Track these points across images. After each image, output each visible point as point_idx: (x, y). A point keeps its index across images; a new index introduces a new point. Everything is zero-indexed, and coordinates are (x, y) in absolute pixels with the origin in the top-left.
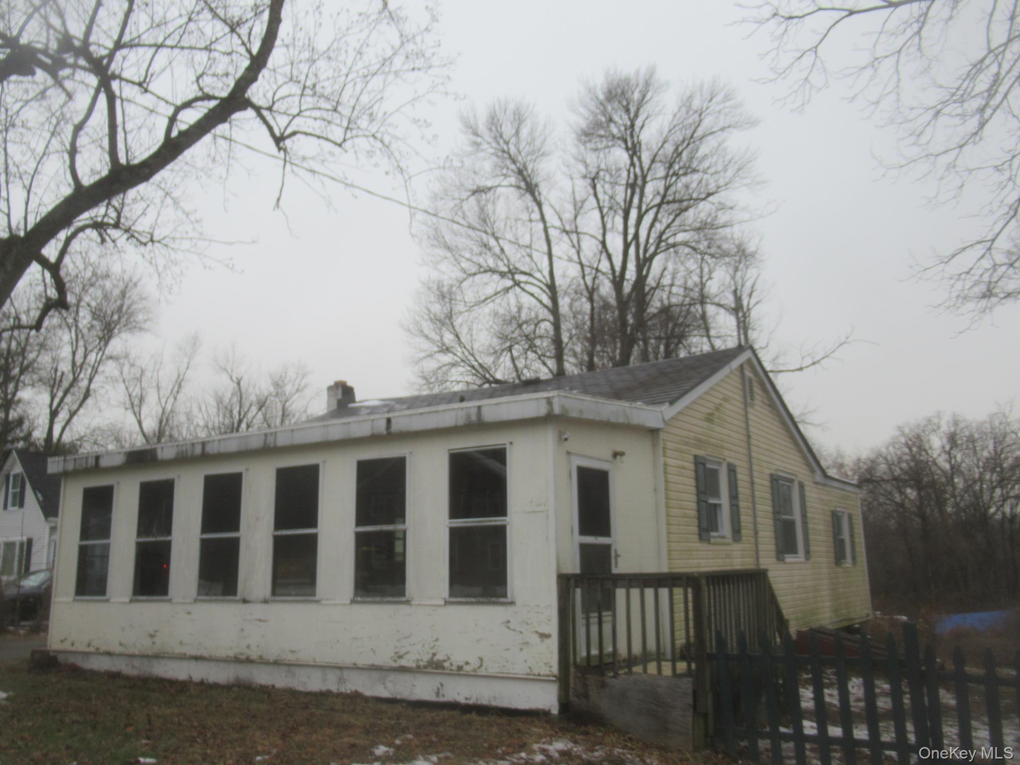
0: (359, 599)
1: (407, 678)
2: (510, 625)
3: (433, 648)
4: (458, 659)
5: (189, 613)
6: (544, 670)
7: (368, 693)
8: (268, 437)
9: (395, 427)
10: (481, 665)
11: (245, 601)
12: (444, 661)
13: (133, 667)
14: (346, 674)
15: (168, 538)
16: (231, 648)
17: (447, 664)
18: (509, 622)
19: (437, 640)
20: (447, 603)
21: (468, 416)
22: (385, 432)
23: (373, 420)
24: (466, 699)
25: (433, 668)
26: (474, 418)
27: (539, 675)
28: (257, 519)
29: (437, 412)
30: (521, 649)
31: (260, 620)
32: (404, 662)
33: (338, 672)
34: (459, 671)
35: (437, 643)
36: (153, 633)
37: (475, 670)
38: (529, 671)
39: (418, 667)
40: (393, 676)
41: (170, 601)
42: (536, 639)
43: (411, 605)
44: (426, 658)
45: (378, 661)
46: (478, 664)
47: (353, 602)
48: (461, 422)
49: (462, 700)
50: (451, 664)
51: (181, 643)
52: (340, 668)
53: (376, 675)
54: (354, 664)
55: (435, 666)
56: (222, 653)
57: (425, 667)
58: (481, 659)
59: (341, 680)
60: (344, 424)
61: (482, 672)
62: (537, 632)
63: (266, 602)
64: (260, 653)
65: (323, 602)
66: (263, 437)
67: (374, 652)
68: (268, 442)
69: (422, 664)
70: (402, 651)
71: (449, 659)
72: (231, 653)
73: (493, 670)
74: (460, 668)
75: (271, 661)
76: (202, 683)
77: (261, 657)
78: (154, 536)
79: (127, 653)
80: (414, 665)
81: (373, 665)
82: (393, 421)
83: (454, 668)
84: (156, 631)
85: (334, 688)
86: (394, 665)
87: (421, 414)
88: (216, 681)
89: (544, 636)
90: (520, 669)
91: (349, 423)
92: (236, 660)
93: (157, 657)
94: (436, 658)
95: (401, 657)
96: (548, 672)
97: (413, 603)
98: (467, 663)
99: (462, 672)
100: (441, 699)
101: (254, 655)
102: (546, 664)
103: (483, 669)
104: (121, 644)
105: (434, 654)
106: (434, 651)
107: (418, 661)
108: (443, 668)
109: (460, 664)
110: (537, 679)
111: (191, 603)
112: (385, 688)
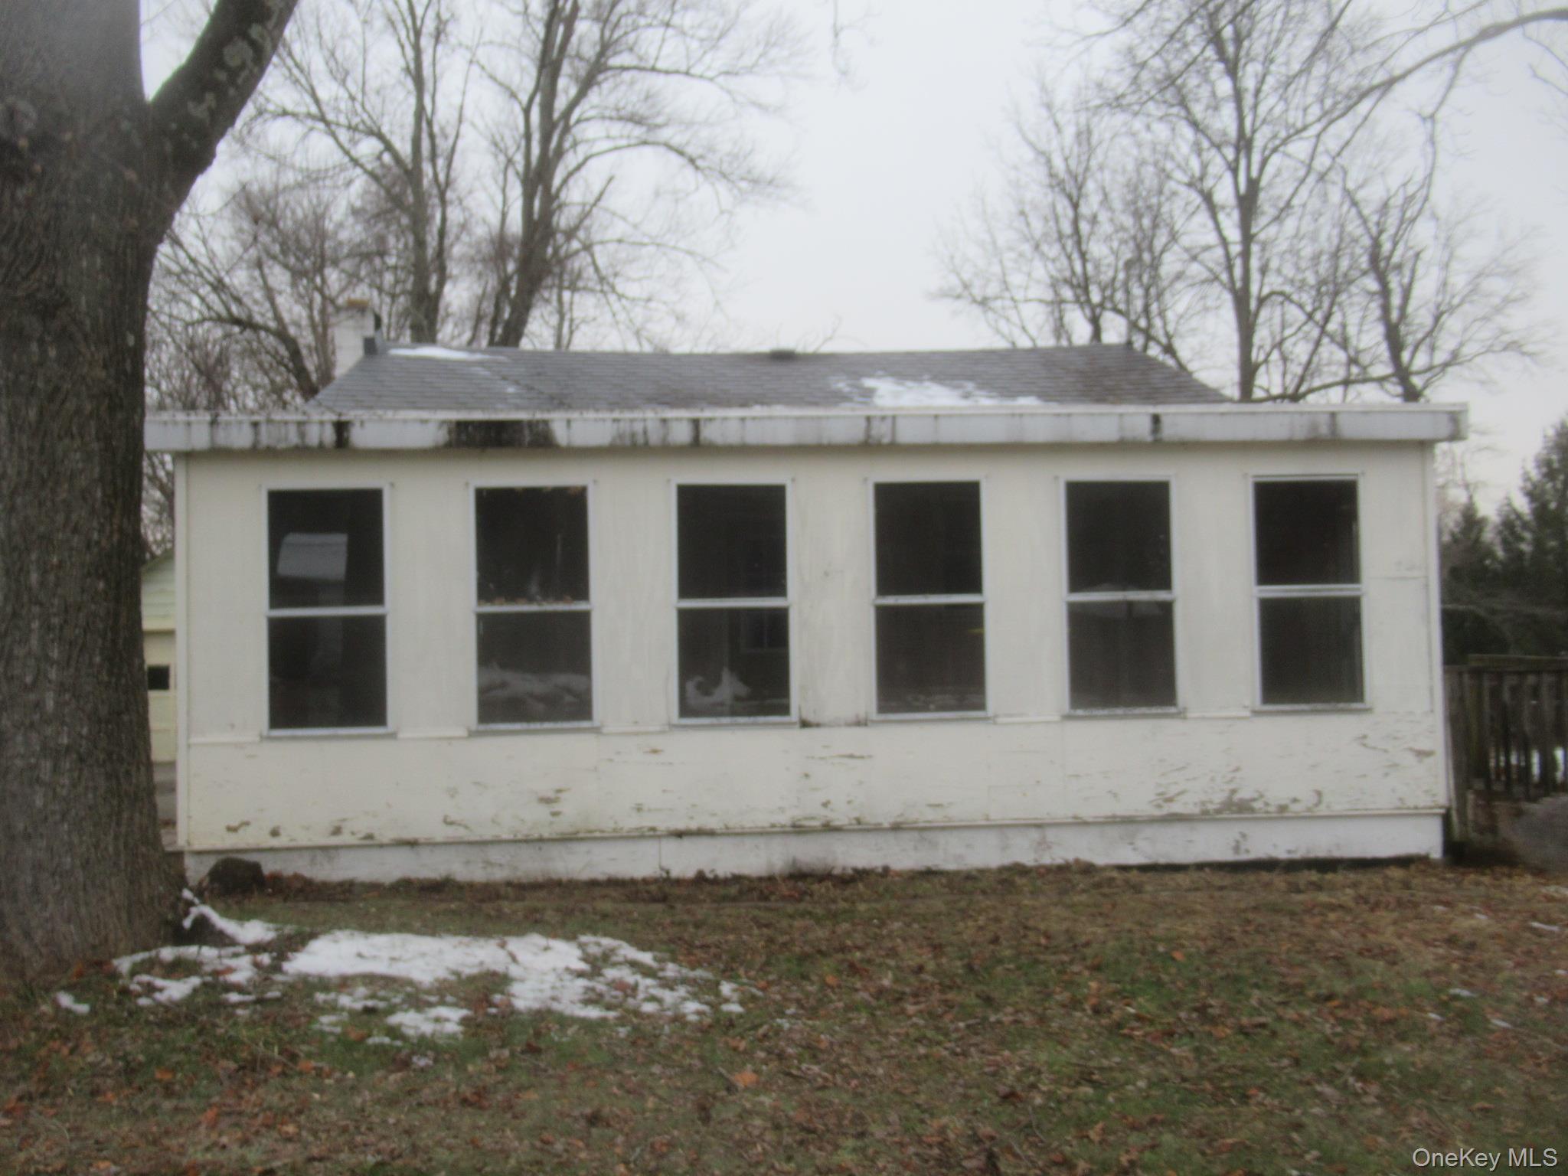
0: (1080, 712)
1: (1178, 831)
2: (1366, 741)
3: (1231, 781)
4: (1277, 794)
5: (655, 751)
6: (1424, 801)
7: (1100, 860)
8: (875, 424)
9: (1168, 431)
10: (1319, 802)
11: (805, 724)
12: (1254, 800)
13: (488, 863)
14: (1051, 835)
15: (579, 606)
16: (782, 810)
17: (1257, 805)
18: (1365, 737)
19: (1237, 770)
20: (1256, 713)
21: (1314, 427)
22: (1149, 438)
23: (1121, 415)
24: (1289, 852)
25: (1233, 812)
26: (1324, 430)
27: (1416, 808)
28: (826, 574)
29: (1253, 413)
30: (1387, 775)
31: (851, 756)
32: (1177, 808)
33: (1035, 834)
34: (1283, 813)
35: (1238, 775)
36: (551, 795)
37: (1309, 810)
38: (1399, 804)
39: (1205, 812)
40: (1149, 831)
41: (597, 731)
42: (1411, 759)
43: (1185, 718)
44: (1218, 798)
45: (1122, 809)
46: (1314, 799)
47: (1068, 717)
48: (1300, 434)
49: (1281, 854)
50: (1267, 804)
51: (639, 809)
52: (1038, 826)
53: (1113, 832)
54: (1075, 817)
55: (1238, 809)
56: (763, 820)
57: (1218, 811)
58: (1319, 794)
59: (1043, 845)
60: (1058, 415)
61: (1322, 810)
62: (1411, 749)
63: (860, 723)
64: (856, 814)
65: (1000, 720)
66: (863, 424)
67: (1115, 795)
68: (874, 432)
69: (1210, 807)
70: (1173, 791)
71: (1262, 796)
72: (784, 819)
73: (1338, 808)
74: (1283, 809)
75: (886, 825)
76: (701, 879)
77: (859, 821)
78: (531, 600)
79: (473, 838)
80: (1196, 810)
81: (1114, 817)
82: (1166, 422)
83: (1272, 809)
84: (559, 791)
85: (1028, 859)
86: (1157, 813)
87: (1222, 414)
88: (737, 871)
89: (1422, 754)
90: (1384, 802)
91: (1069, 415)
92: (798, 829)
93: (568, 839)
94: (1236, 797)
95: (1170, 800)
96: (1430, 804)
97: (1189, 715)
98: (1295, 800)
99: (1286, 815)
100: (1243, 857)
101: (840, 818)
102: (1426, 792)
103: (1322, 807)
104: (448, 822)
105: (1234, 791)
106: (1232, 786)
107: (1203, 803)
108: (1252, 810)
109: (1283, 802)
110: (1416, 813)
111: (662, 732)
112: (1135, 849)
